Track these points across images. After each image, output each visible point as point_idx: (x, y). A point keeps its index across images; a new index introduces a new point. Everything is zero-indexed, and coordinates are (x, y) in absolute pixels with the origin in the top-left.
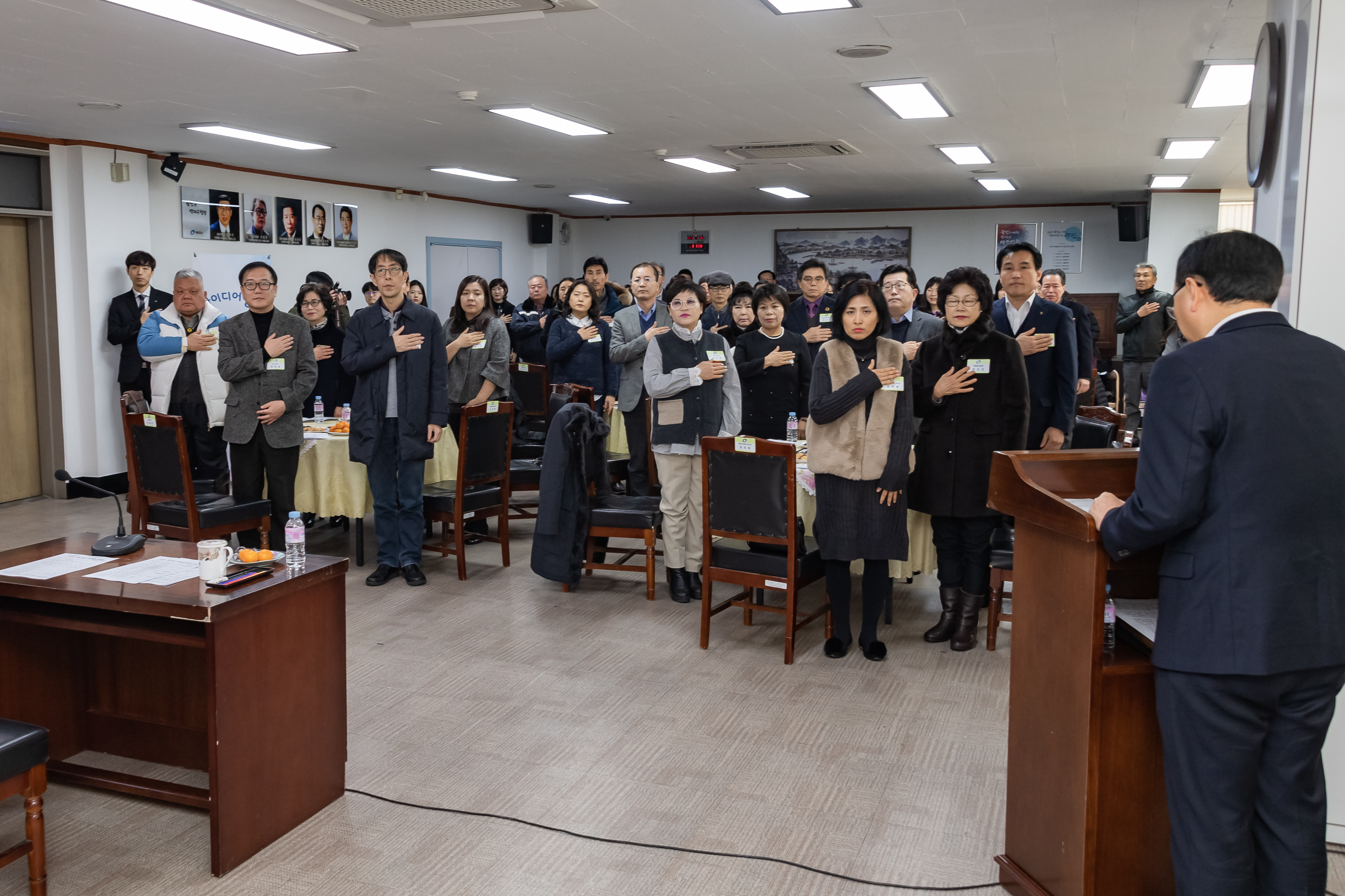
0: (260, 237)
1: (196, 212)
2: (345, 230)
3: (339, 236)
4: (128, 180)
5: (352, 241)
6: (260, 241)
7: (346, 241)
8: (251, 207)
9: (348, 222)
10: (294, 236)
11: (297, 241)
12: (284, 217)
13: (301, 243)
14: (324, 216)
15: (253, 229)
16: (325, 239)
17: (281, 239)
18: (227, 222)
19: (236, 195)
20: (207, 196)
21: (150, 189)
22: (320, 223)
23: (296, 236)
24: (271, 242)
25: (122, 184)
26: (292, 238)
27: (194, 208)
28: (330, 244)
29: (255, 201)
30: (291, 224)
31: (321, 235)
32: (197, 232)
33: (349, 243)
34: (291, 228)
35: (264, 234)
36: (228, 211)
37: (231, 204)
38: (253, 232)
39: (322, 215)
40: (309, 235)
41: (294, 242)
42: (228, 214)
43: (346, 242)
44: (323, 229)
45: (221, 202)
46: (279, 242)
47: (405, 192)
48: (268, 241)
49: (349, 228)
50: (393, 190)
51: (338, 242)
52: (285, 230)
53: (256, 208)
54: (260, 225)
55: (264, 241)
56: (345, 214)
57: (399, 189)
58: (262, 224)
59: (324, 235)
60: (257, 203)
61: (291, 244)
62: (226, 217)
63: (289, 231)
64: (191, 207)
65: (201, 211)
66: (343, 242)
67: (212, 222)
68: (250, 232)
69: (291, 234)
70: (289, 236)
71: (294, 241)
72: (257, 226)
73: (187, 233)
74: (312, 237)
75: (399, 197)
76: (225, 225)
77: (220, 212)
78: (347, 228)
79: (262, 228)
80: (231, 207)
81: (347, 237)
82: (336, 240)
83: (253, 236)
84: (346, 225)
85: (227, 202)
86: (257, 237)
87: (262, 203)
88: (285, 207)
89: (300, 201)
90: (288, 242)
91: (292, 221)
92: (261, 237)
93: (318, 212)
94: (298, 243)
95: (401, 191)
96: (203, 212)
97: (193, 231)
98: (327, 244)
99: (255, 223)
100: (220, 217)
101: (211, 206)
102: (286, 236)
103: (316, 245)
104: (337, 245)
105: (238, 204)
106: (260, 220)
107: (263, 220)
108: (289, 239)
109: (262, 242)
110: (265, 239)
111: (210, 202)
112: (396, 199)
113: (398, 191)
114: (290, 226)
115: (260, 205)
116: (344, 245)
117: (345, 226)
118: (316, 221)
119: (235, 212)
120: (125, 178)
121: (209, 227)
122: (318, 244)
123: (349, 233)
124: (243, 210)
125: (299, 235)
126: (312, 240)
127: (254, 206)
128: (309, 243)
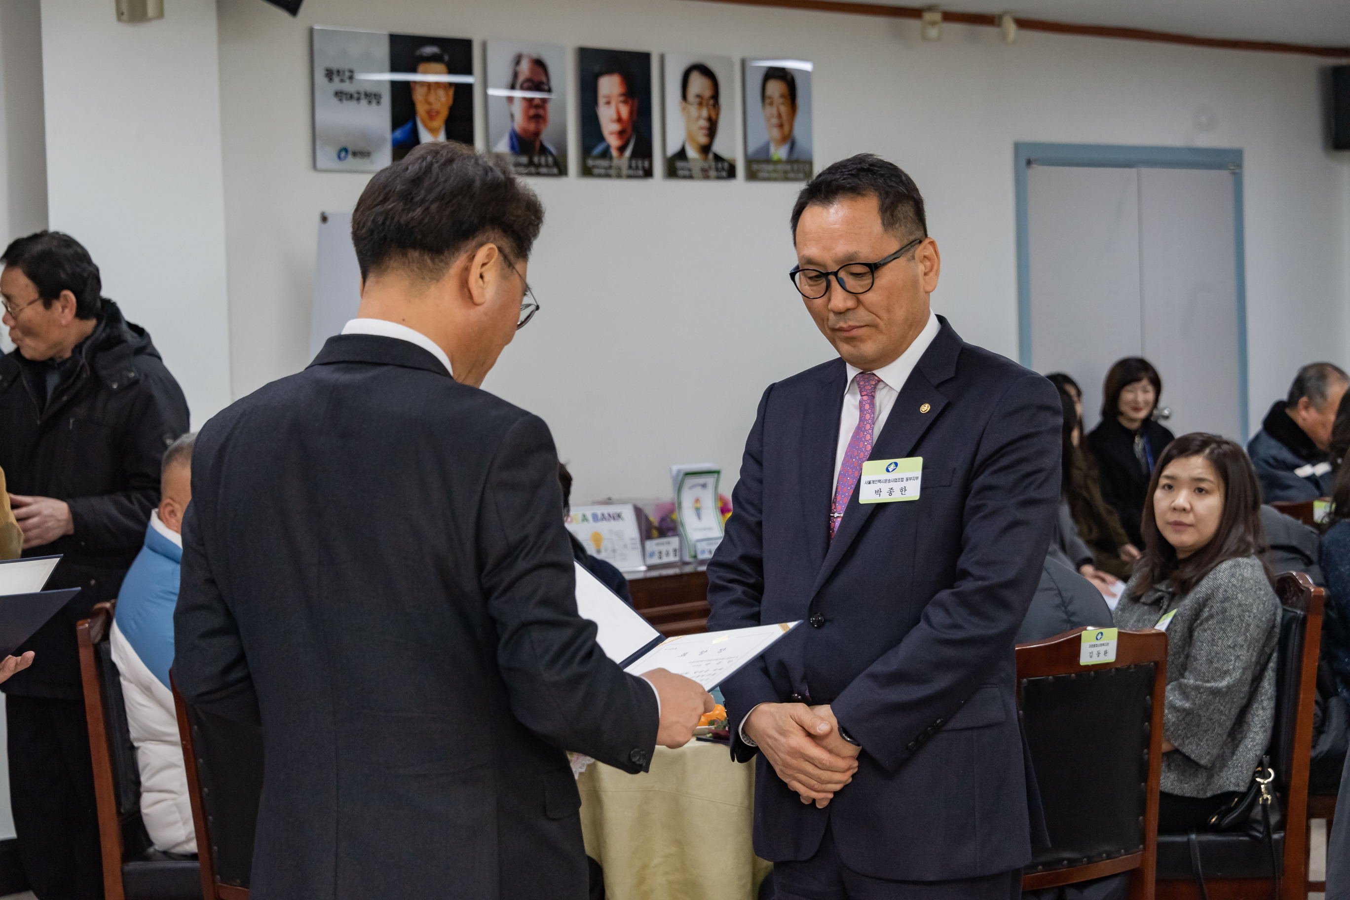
0: (531, 163)
1: (351, 97)
2: (776, 133)
3: (758, 151)
4: (161, 14)
5: (797, 161)
6: (533, 169)
7: (779, 162)
8: (507, 77)
9: (784, 110)
10: (628, 153)
11: (637, 168)
12: (601, 101)
13: (648, 173)
14: (715, 96)
15: (511, 138)
16: (718, 158)
17: (590, 162)
18: (439, 122)
19: (465, 45)
20: (383, 51)
21: (223, 38)
22: (705, 113)
23: (634, 155)
24: (561, 170)
25: (146, 31)
26: (622, 161)
27: (347, 87)
28: (731, 173)
29: (518, 60)
30: (619, 120)
31: (705, 149)
32: (355, 154)
33: (788, 167)
34: (621, 134)
35: (544, 150)
36: (441, 93)
37: (451, 71)
38: (513, 147)
39: (708, 93)
40: (673, 148)
41: (631, 172)
42: (442, 102)
43: (780, 167)
44: (712, 130)
45: (422, 67)
46: (586, 171)
47: (949, 17)
48: (555, 170)
49: (786, 128)
50: (915, 13)
51: (755, 167)
52: (601, 138)
53: (521, 79)
54: (532, 127)
55: (543, 170)
56: (775, 88)
57: (930, 8)
58: (537, 123)
59: (720, 146)
60: (525, 67)
61: (619, 176)
62: (436, 106)
63: (613, 142)
64: (337, 85)
65: (367, 95)
66: (770, 167)
67: (396, 124)
68: (503, 146)
69: (622, 149)
70: (614, 153)
71: (630, 167)
72: (525, 130)
73: (327, 157)
74: (681, 154)
75: (933, 32)
76: (433, 131)
77: (419, 96)
78: (781, 126)
79: (537, 134)
80: (451, 84)
81: (780, 153)
82: (750, 162)
83: (510, 159)
84: (780, 116)
85: (440, 67)
86: (524, 160)
87: (539, 64)
88: (601, 74)
89: (645, 58)
90: (613, 172)
91: (625, 111)
92: (536, 159)
93: (698, 84)
94: (641, 173)
95: (937, 16)
96: (372, 97)
97: (346, 150)
98: (724, 174)
99: (519, 122)
100: (421, 109)
101: (394, 84)
102: (606, 154)
103: (691, 177)
104: (752, 176)
105: (469, 71)
106: (532, 112)
107: (541, 112)
108: (616, 162)
109: (538, 174)
110: (547, 165)
111: (394, 69)
112: (925, 38)
113: (928, 16)
114: (616, 127)
115: (532, 71)
116: (774, 175)
117: (775, 121)
118: (693, 110)
119: (463, 94)
120: (151, 10)
121: (388, 136)
122: (696, 171)
123: (789, 139)
124: (485, 86)
125: (643, 151)
126: (680, 164)
127: (516, 75)
128: (672, 172)
